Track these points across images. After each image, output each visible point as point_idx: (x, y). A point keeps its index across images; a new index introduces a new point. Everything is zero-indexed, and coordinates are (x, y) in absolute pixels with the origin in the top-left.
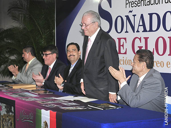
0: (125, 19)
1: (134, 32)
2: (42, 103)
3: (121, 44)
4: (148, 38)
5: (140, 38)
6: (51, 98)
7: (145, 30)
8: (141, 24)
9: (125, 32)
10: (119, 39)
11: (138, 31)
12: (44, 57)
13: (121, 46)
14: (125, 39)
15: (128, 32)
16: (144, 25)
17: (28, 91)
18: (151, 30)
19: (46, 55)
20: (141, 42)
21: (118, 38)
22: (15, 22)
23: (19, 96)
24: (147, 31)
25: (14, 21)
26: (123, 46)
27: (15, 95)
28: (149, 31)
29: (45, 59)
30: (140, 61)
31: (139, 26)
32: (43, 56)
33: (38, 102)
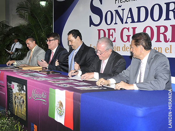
0: (114, 13)
1: (123, 23)
2: (54, 83)
3: (111, 34)
4: (136, 28)
5: (128, 28)
6: (60, 77)
7: (133, 21)
8: (129, 16)
9: (115, 24)
10: (109, 30)
11: (126, 23)
12: (48, 43)
13: (111, 35)
14: (114, 29)
15: (117, 24)
16: (132, 17)
17: (37, 72)
18: (139, 21)
19: (50, 41)
20: (129, 32)
21: (107, 29)
22: (22, 19)
23: (30, 75)
24: (135, 22)
25: (20, 18)
26: (112, 35)
27: (26, 75)
28: (137, 22)
29: (49, 45)
30: (136, 45)
31: (128, 18)
32: (47, 41)
33: (49, 81)
